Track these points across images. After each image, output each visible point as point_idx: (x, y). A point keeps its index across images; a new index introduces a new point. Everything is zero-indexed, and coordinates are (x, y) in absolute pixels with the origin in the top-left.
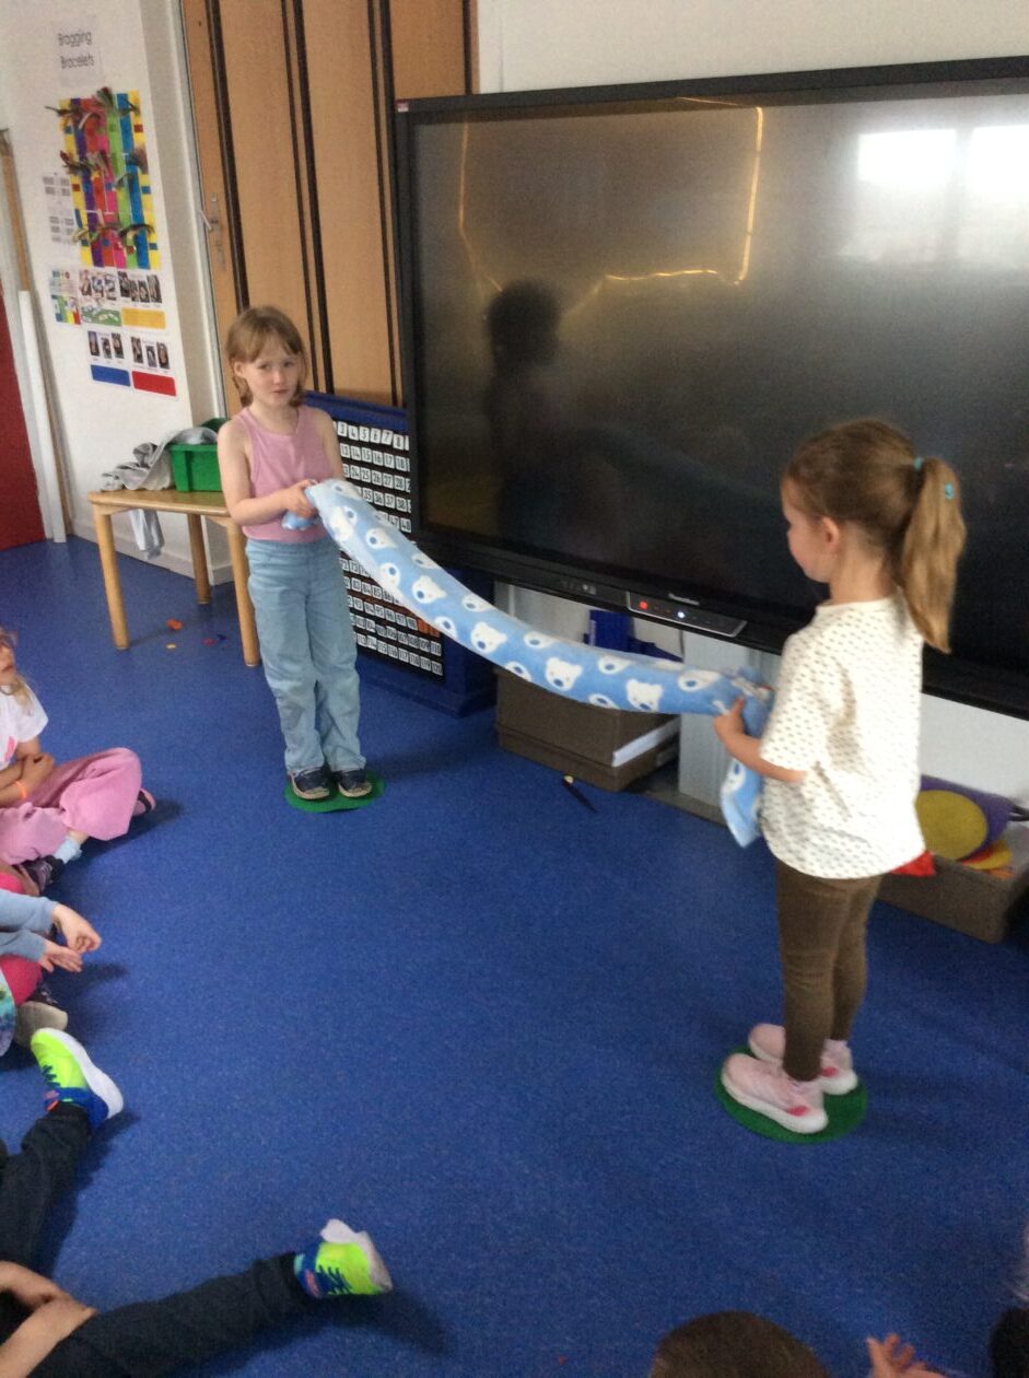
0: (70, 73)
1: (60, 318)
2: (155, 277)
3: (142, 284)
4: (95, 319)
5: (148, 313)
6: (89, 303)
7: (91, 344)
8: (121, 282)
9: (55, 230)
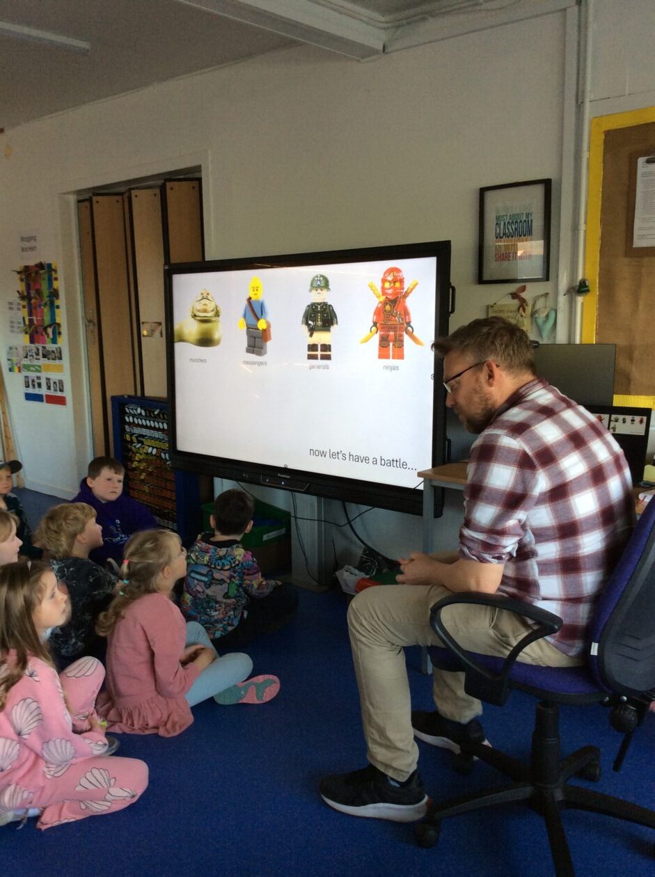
0: (25, 253)
1: (11, 370)
2: (60, 348)
3: (53, 352)
4: (29, 370)
5: (56, 365)
6: (26, 362)
7: (26, 382)
8: (43, 351)
9: (12, 327)
